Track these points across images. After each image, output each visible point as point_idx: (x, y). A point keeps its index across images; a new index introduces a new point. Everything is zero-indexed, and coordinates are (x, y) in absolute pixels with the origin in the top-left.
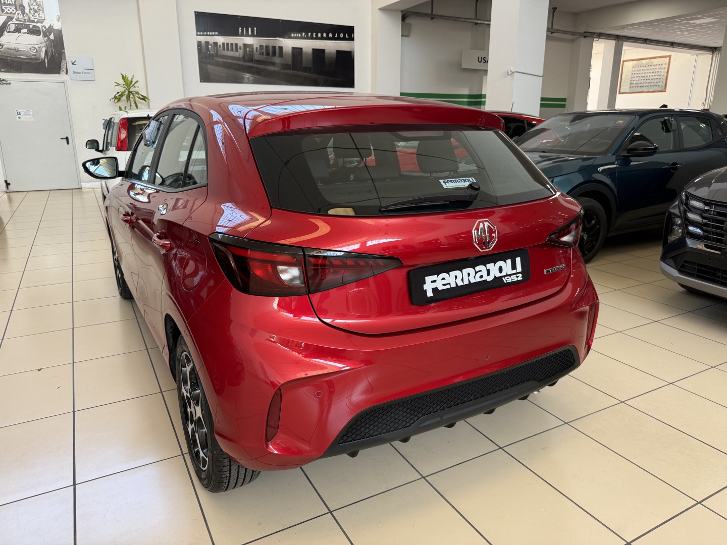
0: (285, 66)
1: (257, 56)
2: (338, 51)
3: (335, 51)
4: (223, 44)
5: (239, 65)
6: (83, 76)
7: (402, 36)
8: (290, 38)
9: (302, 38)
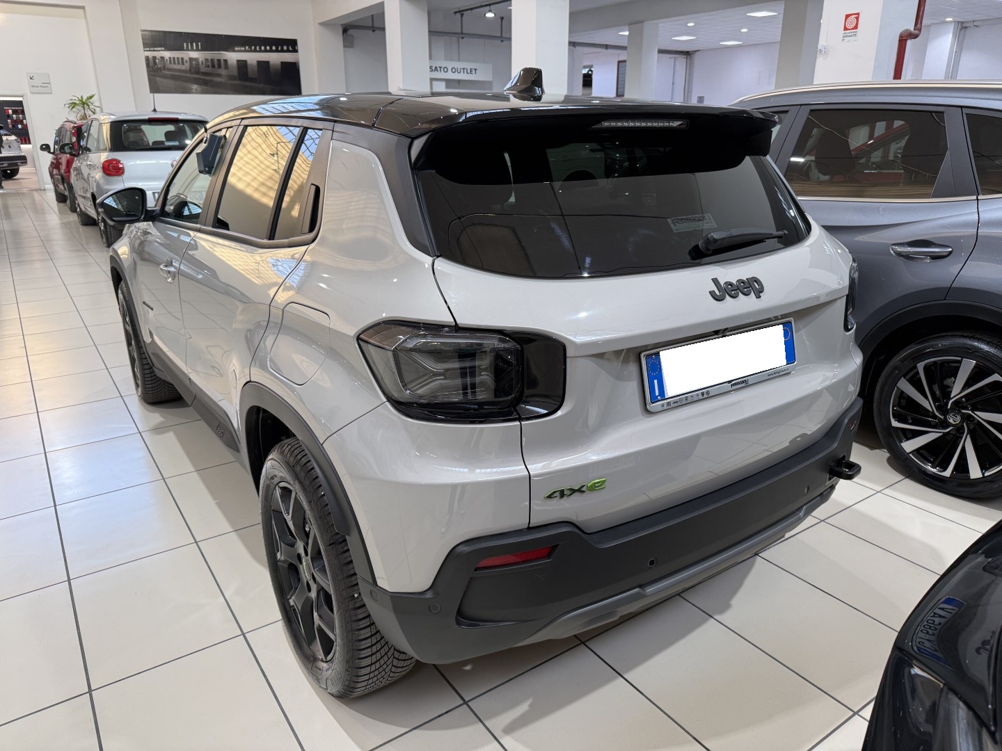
0: (231, 77)
1: (203, 69)
2: (282, 63)
3: (279, 63)
4: (170, 58)
5: (186, 77)
6: (41, 90)
7: (344, 46)
8: (234, 51)
9: (245, 51)
